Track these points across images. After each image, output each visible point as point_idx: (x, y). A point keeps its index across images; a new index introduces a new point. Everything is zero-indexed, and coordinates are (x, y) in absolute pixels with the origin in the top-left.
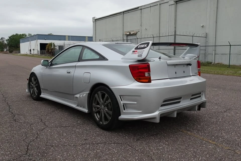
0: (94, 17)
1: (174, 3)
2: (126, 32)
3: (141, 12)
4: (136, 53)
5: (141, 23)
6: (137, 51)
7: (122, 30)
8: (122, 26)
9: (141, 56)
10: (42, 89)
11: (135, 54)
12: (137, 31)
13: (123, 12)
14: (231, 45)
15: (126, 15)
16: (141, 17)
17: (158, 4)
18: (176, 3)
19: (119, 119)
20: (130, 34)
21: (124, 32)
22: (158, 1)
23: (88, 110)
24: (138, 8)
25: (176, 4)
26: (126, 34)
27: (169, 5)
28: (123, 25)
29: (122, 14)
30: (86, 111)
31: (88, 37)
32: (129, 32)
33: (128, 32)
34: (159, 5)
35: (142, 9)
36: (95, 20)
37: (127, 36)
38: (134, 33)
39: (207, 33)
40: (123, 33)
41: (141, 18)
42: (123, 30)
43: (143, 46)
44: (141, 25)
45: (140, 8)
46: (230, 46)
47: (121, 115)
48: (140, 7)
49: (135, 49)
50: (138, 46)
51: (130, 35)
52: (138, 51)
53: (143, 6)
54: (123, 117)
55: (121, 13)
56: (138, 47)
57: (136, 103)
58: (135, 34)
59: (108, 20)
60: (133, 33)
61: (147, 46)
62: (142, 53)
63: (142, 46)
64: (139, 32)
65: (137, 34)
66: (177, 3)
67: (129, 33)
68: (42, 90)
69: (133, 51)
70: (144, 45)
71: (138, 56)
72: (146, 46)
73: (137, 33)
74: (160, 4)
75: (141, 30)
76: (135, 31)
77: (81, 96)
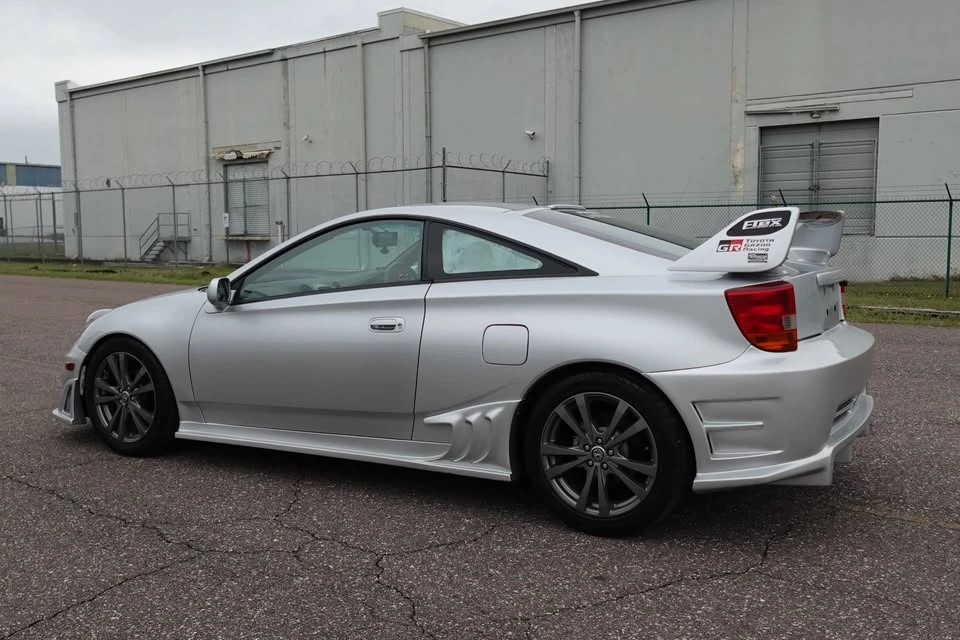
0: (65, 83)
1: (419, 43)
2: (222, 150)
3: (285, 73)
4: (737, 249)
5: (288, 113)
6: (740, 242)
7: (203, 140)
8: (203, 125)
9: (763, 257)
10: (186, 403)
11: (734, 250)
12: (271, 146)
13: (205, 67)
14: (651, 205)
15: (215, 81)
16: (286, 90)
17: (358, 42)
18: (426, 46)
19: (694, 487)
20: (240, 158)
21: (211, 150)
22: (356, 33)
23: (513, 470)
24: (271, 53)
25: (429, 47)
26: (222, 159)
27: (402, 51)
28: (206, 122)
29: (201, 73)
30: (504, 473)
31: (18, 166)
32: (236, 149)
33: (229, 149)
34: (359, 47)
35: (286, 59)
36: (72, 93)
37: (226, 166)
38: (257, 153)
39: (548, 162)
40: (208, 151)
41: (286, 97)
42: (207, 143)
43: (763, 223)
44: (287, 125)
45: (277, 56)
46: (649, 207)
47: (698, 474)
48: (279, 49)
49: (729, 233)
50: (742, 223)
51: (240, 161)
52: (744, 243)
53: (291, 47)
54: (705, 478)
55: (194, 69)
56: (744, 228)
57: (761, 423)
58: (262, 160)
59: (131, 95)
60: (254, 154)
61: (785, 223)
62: (765, 247)
63: (761, 224)
64: (277, 151)
65: (271, 161)
66: (432, 44)
67: (233, 156)
68: (181, 408)
69: (722, 242)
70: (768, 221)
71: (751, 259)
72: (776, 222)
73: (272, 156)
74: (363, 44)
75: (288, 145)
76: (260, 147)
77: (473, 418)
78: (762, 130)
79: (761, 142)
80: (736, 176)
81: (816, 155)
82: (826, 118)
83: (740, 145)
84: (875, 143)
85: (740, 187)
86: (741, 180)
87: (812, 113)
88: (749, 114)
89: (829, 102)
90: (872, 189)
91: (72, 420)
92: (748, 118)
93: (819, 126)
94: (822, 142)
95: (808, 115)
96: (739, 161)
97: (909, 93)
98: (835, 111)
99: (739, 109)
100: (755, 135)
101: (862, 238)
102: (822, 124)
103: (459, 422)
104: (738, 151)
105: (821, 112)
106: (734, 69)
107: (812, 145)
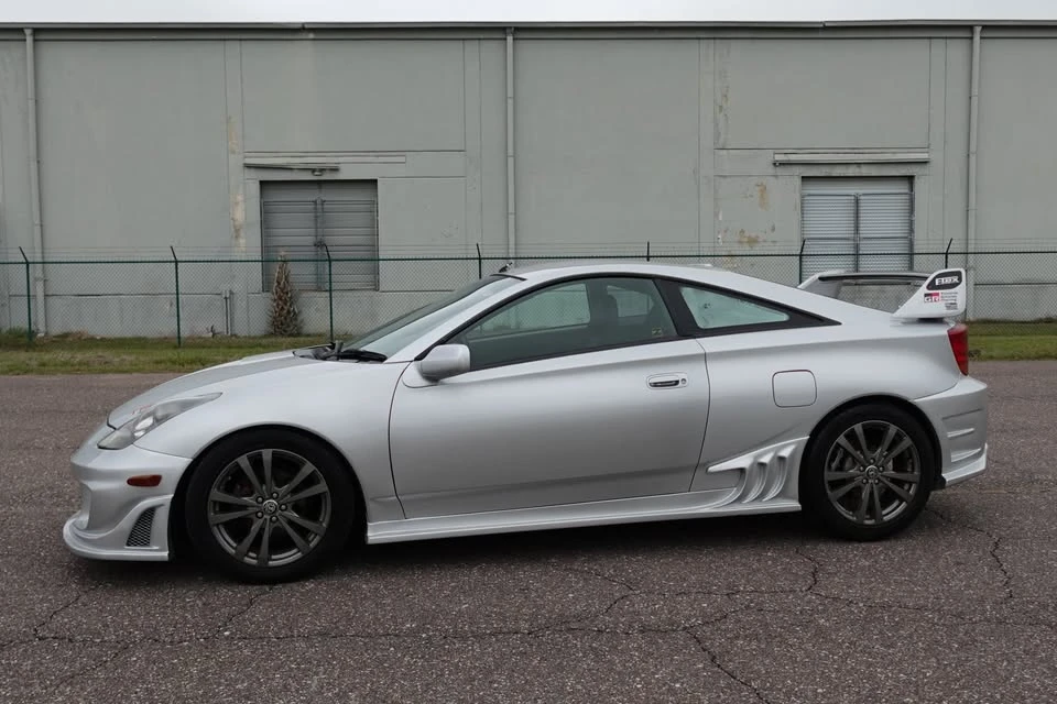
4: (937, 300)
6: (937, 294)
9: (954, 305)
43: (948, 280)
47: (943, 475)
49: (928, 288)
50: (934, 280)
52: (940, 296)
56: (937, 284)
57: (972, 430)
61: (960, 281)
62: (953, 298)
70: (950, 279)
71: (948, 307)
72: (955, 279)
77: (766, 459)
78: (262, 183)
79: (261, 197)
80: (237, 231)
81: (319, 213)
82: (327, 176)
83: (240, 198)
84: (375, 203)
85: (242, 241)
86: (242, 234)
87: (313, 171)
88: (248, 166)
89: (330, 160)
90: (374, 247)
91: (165, 554)
92: (247, 170)
93: (320, 183)
94: (324, 199)
95: (310, 172)
96: (239, 215)
97: (402, 159)
98: (335, 170)
99: (236, 161)
100: (256, 188)
101: (366, 293)
102: (323, 182)
103: (752, 465)
104: (237, 204)
105: (322, 170)
106: (228, 120)
107: (315, 202)
